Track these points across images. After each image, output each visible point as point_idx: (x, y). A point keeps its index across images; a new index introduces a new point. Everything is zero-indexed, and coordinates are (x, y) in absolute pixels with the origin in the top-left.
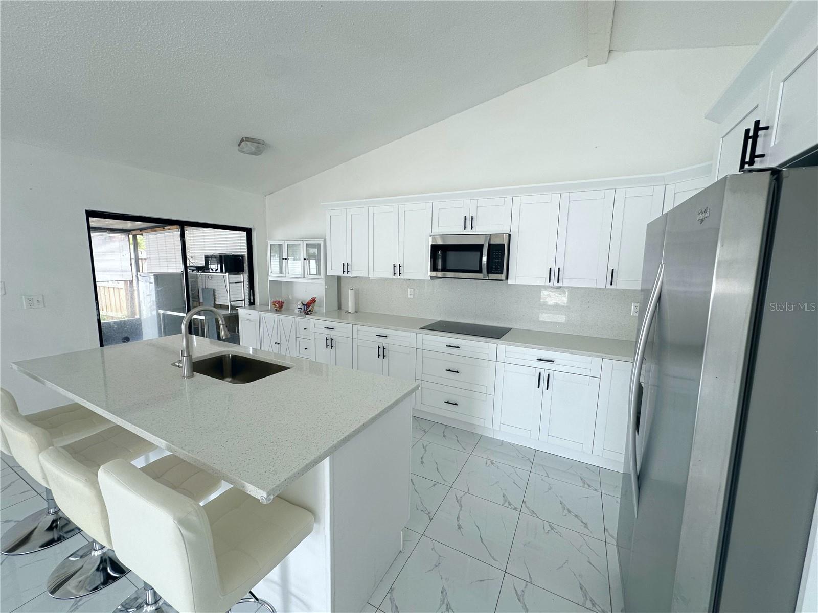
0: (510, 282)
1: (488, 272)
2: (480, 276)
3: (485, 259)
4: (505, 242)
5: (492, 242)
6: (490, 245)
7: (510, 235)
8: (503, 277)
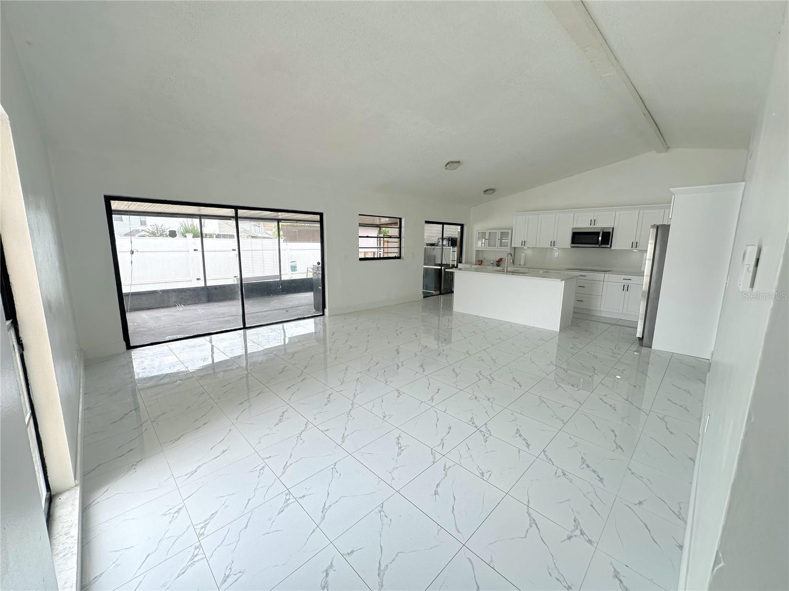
0: (612, 248)
1: (601, 244)
2: (597, 246)
3: (600, 238)
4: (611, 231)
5: (604, 231)
6: (603, 232)
7: (613, 228)
8: (609, 246)
